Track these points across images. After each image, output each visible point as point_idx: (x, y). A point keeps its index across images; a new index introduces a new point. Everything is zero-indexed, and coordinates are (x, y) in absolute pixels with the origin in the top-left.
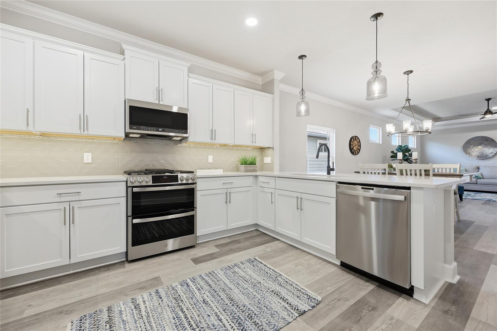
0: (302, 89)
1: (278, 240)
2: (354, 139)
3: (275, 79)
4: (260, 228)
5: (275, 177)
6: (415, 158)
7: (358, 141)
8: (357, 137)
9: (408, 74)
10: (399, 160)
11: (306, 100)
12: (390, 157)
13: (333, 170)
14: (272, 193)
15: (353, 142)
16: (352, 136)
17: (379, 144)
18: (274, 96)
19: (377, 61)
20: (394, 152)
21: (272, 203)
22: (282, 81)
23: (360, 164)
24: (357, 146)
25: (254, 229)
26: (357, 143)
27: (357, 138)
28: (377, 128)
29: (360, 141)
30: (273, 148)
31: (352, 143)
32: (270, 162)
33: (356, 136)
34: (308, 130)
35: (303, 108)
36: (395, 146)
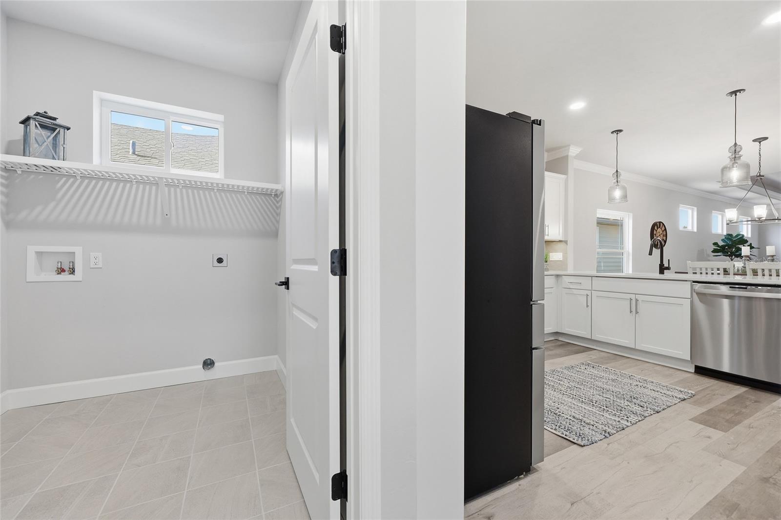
0: (617, 171)
1: (595, 349)
2: (657, 227)
3: (569, 155)
4: (560, 338)
5: (592, 277)
6: (771, 255)
7: (663, 228)
8: (663, 223)
9: (760, 142)
10: (745, 256)
11: (621, 183)
12: (712, 252)
13: (668, 268)
14: (587, 295)
15: (656, 231)
16: (654, 222)
17: (693, 232)
18: (567, 177)
19: (736, 144)
20: (719, 244)
21: (587, 306)
22: (578, 157)
23: (688, 261)
24: (662, 235)
25: (553, 339)
26: (661, 232)
27: (661, 224)
28: (689, 208)
29: (665, 229)
30: (566, 242)
31: (655, 233)
32: (561, 259)
33: (660, 222)
34: (599, 216)
35: (617, 194)
36: (718, 235)
